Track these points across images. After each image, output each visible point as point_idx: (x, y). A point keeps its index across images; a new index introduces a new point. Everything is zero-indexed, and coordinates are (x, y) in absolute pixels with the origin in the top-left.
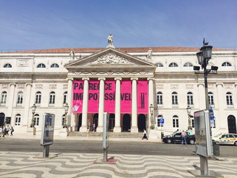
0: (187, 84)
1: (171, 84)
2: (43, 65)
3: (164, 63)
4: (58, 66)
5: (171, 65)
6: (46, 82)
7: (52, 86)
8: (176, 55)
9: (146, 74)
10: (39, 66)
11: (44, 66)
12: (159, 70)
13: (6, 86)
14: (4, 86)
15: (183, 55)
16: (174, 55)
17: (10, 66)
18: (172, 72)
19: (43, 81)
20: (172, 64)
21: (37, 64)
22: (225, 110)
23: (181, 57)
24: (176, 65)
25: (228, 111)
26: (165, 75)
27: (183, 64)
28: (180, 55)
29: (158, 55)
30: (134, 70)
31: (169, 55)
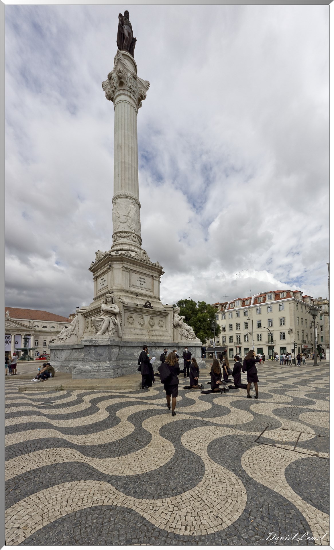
0: (52, 336)
1: (43, 336)
3: (39, 326)
8: (47, 322)
9: (30, 333)
12: (37, 329)
15: (50, 323)
16: (45, 322)
18: (44, 331)
20: (44, 326)
23: (49, 324)
24: (46, 327)
26: (40, 332)
27: (51, 327)
28: (49, 323)
29: (37, 322)
30: (23, 331)
31: (43, 322)
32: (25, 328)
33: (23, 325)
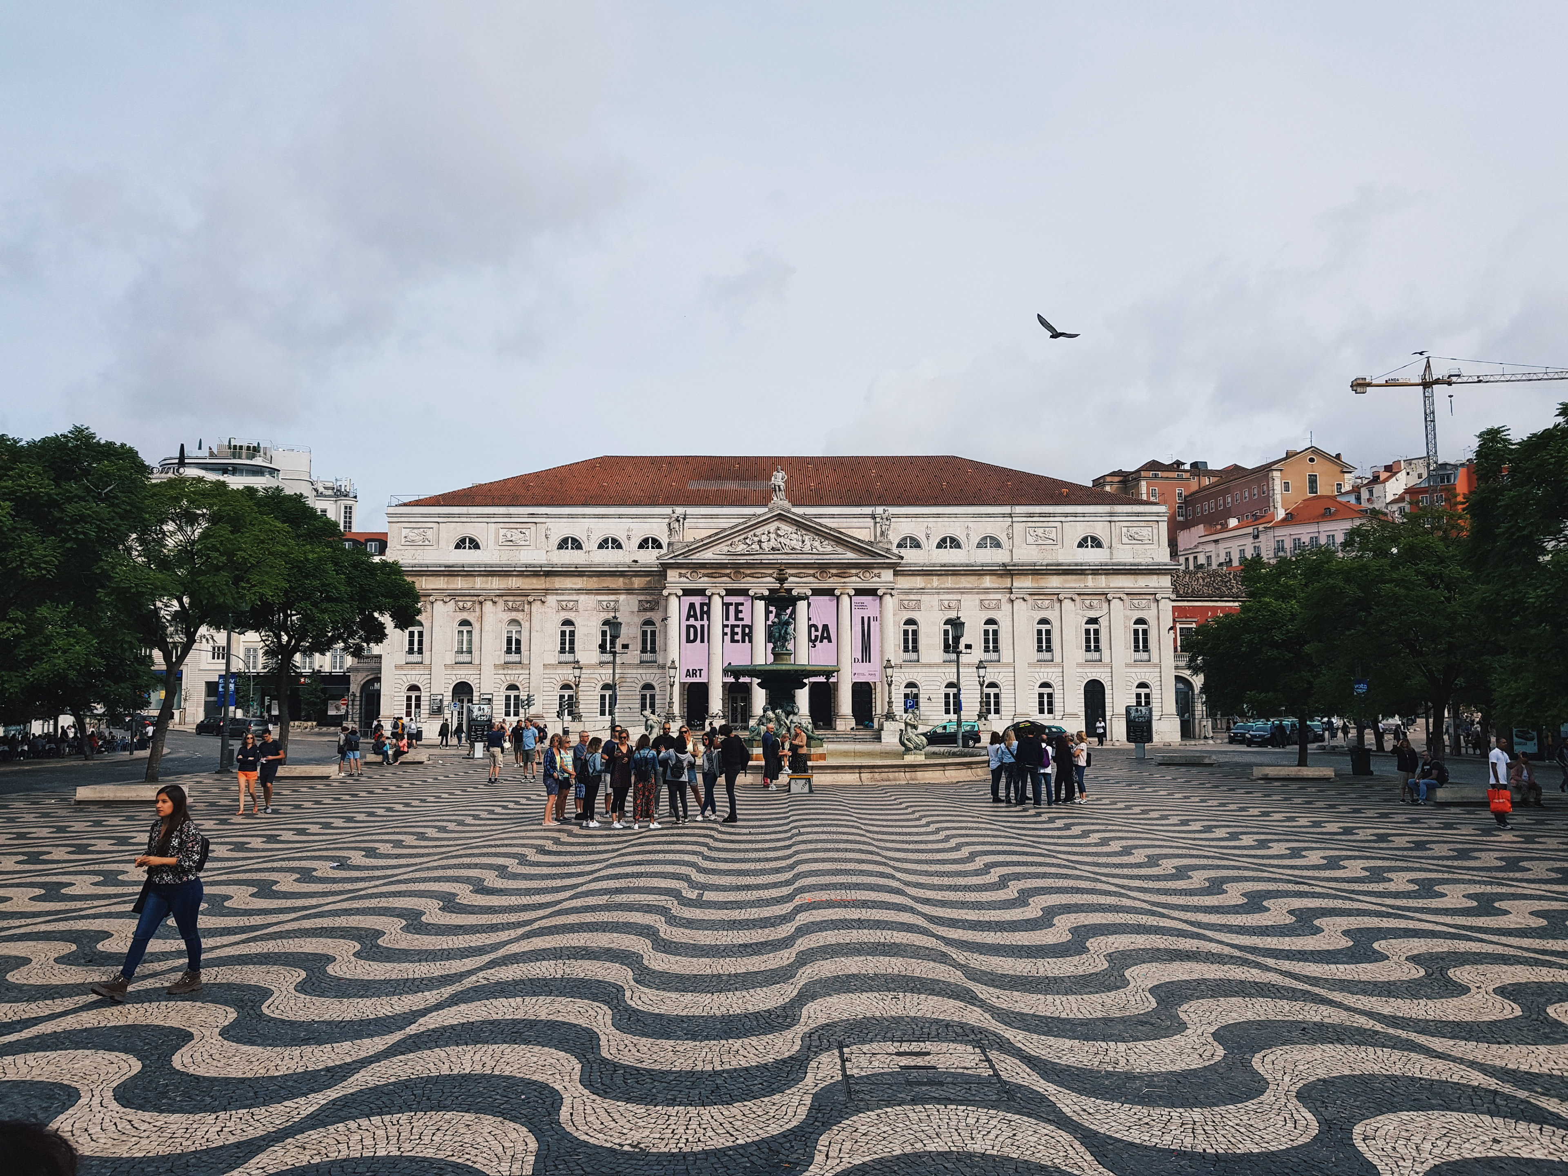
0: (983, 597)
1: (942, 597)
2: (574, 540)
3: (922, 538)
4: (619, 546)
5: (942, 544)
6: (589, 591)
7: (605, 603)
8: (956, 515)
9: (876, 579)
10: (563, 544)
11: (577, 545)
12: (910, 556)
13: (469, 604)
14: (461, 604)
15: (975, 515)
16: (950, 515)
17: (475, 545)
18: (944, 565)
19: (579, 591)
20: (944, 540)
21: (555, 540)
22: (1079, 665)
23: (970, 522)
24: (955, 543)
25: (1088, 670)
27: (975, 539)
28: (967, 515)
29: (907, 516)
30: (844, 568)
31: (938, 515)
32: (850, 556)
33: (840, 540)
